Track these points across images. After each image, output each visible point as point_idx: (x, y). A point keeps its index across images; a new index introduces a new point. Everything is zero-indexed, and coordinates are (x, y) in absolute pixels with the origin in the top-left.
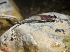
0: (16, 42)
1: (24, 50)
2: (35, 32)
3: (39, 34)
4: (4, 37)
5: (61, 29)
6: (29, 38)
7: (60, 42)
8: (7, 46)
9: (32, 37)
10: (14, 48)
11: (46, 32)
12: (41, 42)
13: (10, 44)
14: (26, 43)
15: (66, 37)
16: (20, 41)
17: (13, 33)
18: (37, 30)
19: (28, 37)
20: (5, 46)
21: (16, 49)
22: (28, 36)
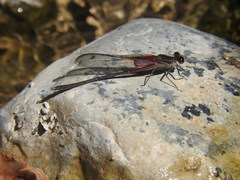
0: (53, 140)
1: (80, 172)
2: (120, 119)
3: (134, 128)
4: (13, 117)
5: (201, 102)
6: (100, 136)
7: (201, 155)
8: (23, 148)
9: (110, 137)
10: (47, 157)
11: (155, 118)
12: (140, 157)
13: (32, 145)
14: (89, 153)
15: (216, 134)
16: (69, 141)
17: (46, 111)
18: (126, 112)
19: (96, 134)
20: (17, 148)
21: (54, 163)
22: (99, 130)
